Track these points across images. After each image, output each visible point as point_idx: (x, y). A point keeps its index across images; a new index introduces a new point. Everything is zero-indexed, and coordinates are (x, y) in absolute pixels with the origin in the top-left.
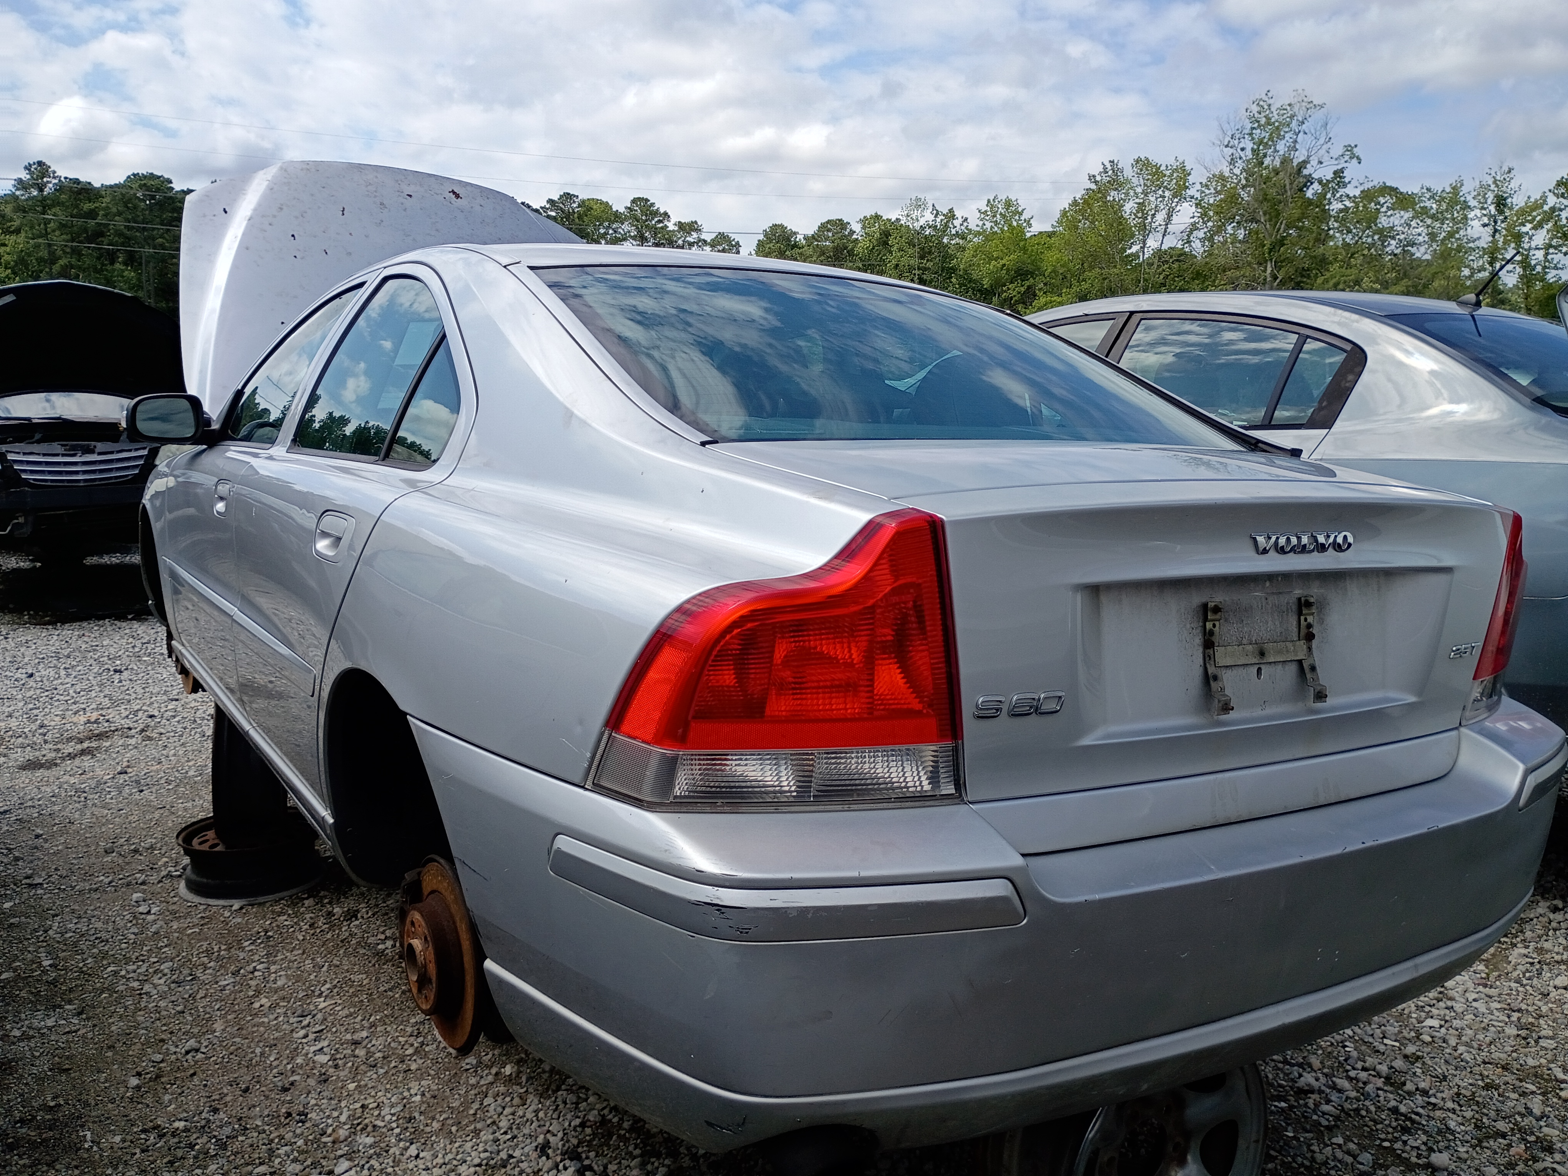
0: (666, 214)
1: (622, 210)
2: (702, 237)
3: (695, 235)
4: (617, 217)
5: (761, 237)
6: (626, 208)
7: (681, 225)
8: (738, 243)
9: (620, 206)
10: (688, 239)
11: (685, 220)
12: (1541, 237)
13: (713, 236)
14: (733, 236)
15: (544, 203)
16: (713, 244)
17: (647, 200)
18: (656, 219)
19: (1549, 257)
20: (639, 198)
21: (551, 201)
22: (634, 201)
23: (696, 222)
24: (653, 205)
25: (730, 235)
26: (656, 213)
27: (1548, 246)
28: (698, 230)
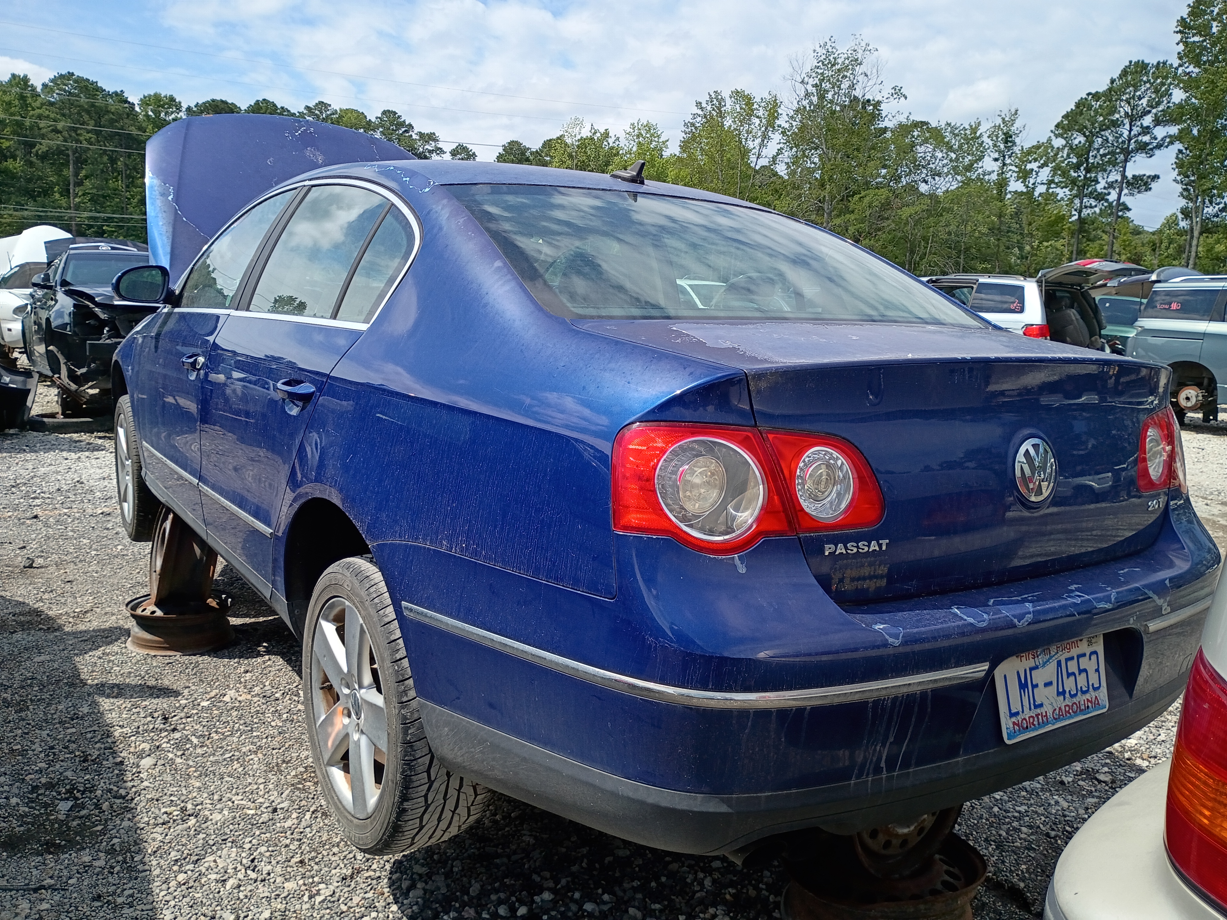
0: (410, 126)
1: (373, 120)
2: (439, 146)
3: (433, 144)
4: (369, 126)
5: (501, 150)
6: (377, 118)
7: (421, 135)
8: (474, 154)
9: (373, 115)
10: (426, 147)
11: (426, 131)
12: (1045, 174)
13: (454, 146)
14: (470, 147)
15: (302, 109)
16: (454, 153)
17: (395, 113)
18: (403, 129)
19: (1051, 191)
20: (389, 111)
21: (307, 108)
22: (384, 113)
23: (434, 134)
24: (399, 117)
25: (468, 146)
26: (403, 124)
27: (1050, 182)
28: (436, 140)
